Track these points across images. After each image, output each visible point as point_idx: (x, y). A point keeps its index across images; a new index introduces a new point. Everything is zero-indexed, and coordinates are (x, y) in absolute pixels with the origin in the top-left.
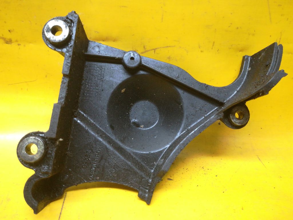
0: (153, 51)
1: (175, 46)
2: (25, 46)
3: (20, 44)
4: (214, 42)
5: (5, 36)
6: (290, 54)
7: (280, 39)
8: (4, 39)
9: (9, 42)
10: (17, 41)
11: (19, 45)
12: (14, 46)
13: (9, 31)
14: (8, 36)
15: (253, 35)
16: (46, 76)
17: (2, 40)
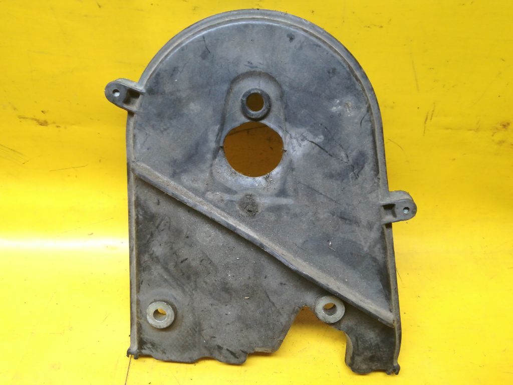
2: (66, 128)
3: (59, 127)
5: (38, 117)
6: (450, 131)
7: (433, 111)
8: (37, 121)
9: (44, 123)
10: (54, 123)
11: (57, 127)
13: (42, 112)
14: (42, 117)
15: (392, 107)
16: (100, 161)
17: (35, 122)
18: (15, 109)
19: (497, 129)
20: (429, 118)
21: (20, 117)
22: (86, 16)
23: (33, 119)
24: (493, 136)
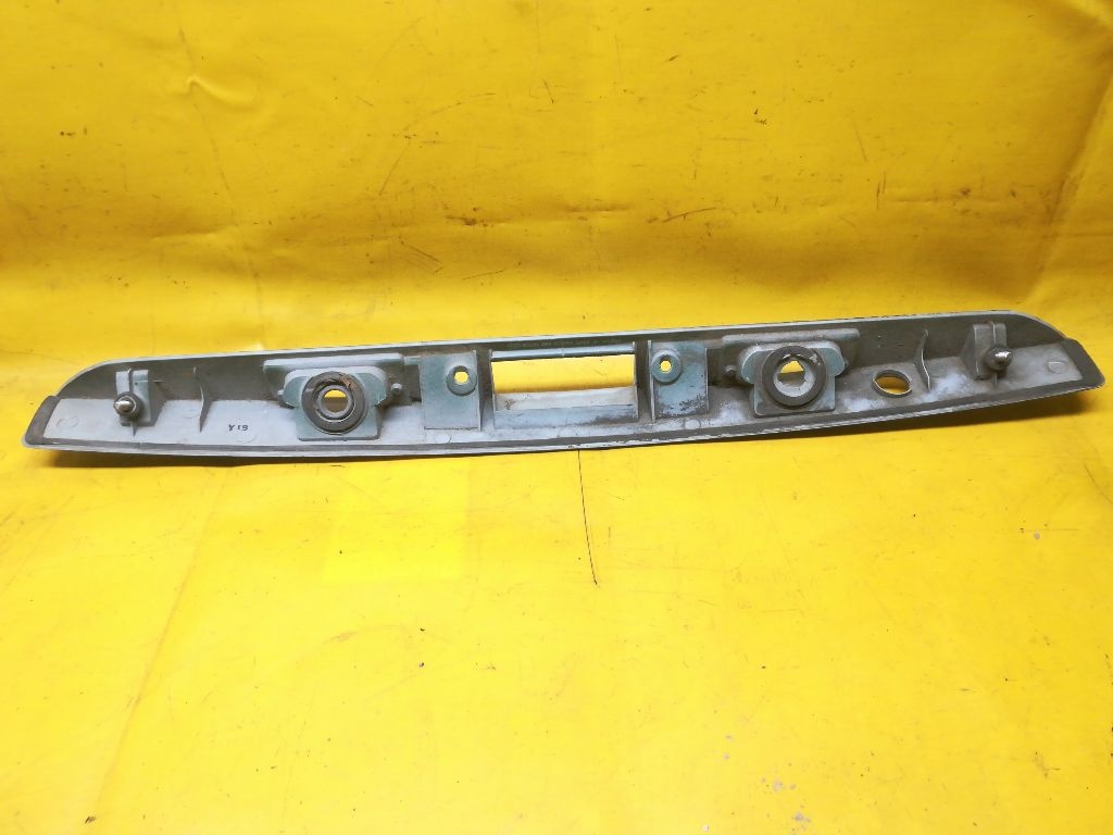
0: (682, 218)
1: (715, 208)
12: (478, 228)
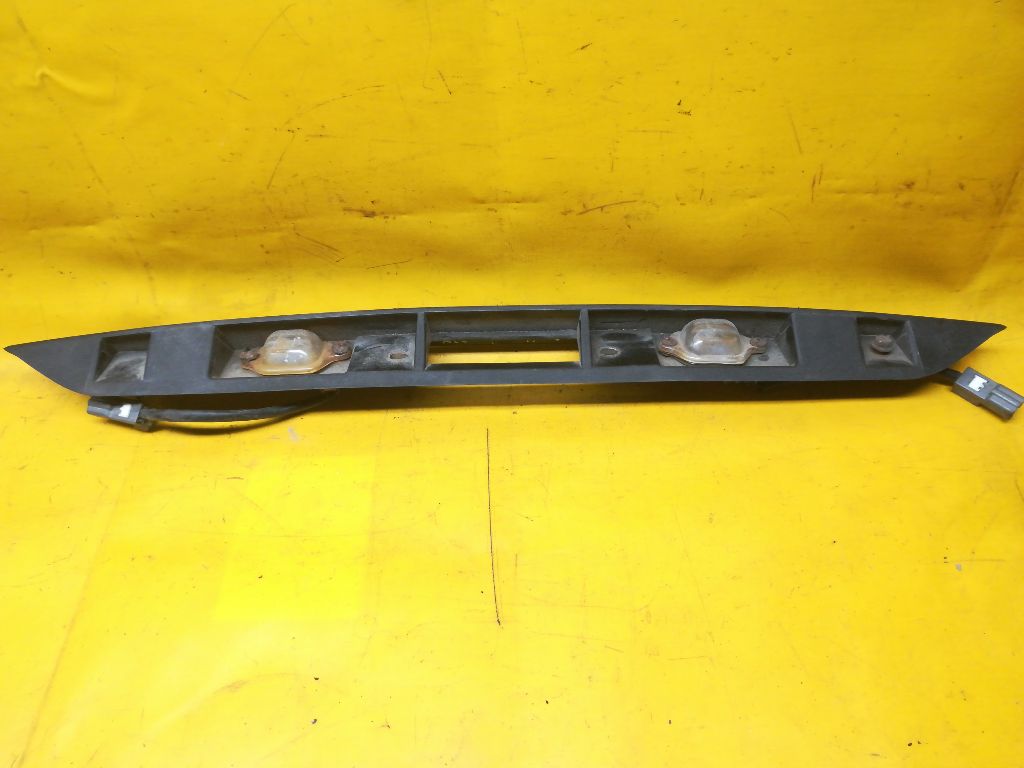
0: (599, 210)
1: (635, 201)
2: (394, 218)
3: (387, 217)
4: (703, 190)
5: (365, 208)
6: (841, 196)
7: (821, 173)
8: (364, 212)
9: (370, 214)
10: (383, 213)
11: (385, 217)
12: (378, 221)
13: (372, 202)
14: (369, 207)
15: (772, 173)
16: (427, 254)
17: (360, 213)
18: (342, 201)
19: (900, 190)
20: (817, 182)
21: (345, 210)
22: (436, 103)
23: (361, 211)
24: (896, 196)
